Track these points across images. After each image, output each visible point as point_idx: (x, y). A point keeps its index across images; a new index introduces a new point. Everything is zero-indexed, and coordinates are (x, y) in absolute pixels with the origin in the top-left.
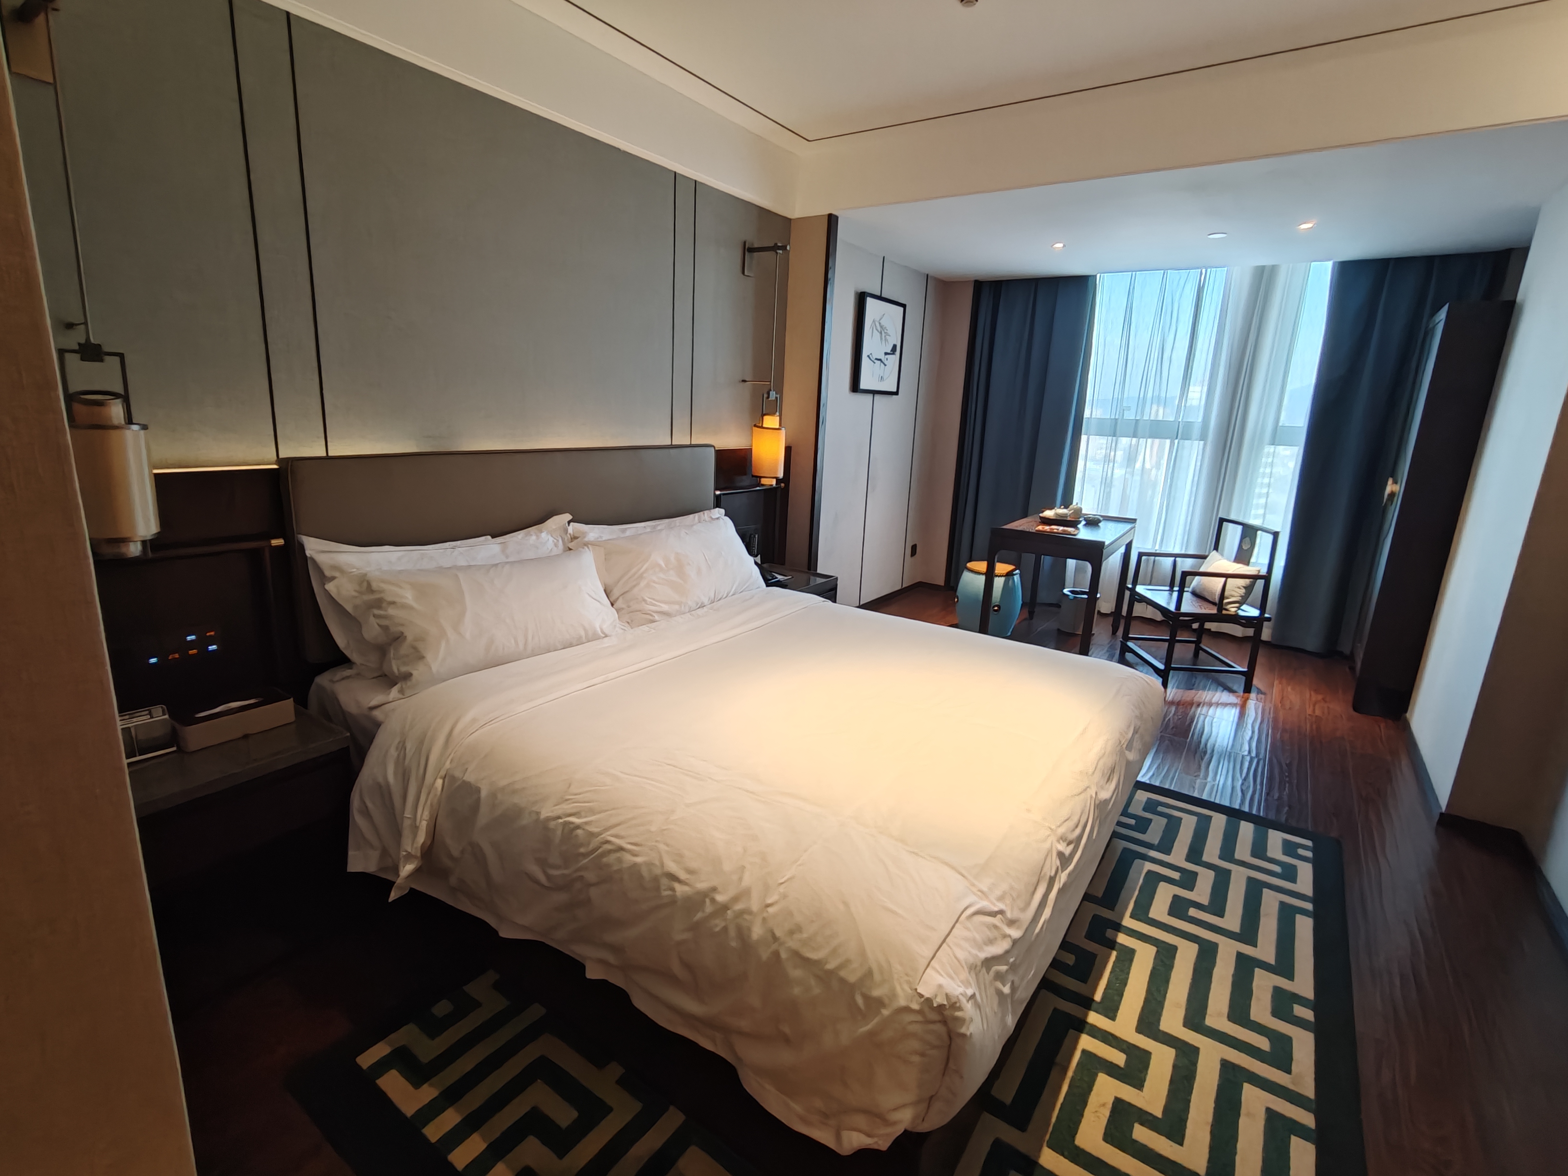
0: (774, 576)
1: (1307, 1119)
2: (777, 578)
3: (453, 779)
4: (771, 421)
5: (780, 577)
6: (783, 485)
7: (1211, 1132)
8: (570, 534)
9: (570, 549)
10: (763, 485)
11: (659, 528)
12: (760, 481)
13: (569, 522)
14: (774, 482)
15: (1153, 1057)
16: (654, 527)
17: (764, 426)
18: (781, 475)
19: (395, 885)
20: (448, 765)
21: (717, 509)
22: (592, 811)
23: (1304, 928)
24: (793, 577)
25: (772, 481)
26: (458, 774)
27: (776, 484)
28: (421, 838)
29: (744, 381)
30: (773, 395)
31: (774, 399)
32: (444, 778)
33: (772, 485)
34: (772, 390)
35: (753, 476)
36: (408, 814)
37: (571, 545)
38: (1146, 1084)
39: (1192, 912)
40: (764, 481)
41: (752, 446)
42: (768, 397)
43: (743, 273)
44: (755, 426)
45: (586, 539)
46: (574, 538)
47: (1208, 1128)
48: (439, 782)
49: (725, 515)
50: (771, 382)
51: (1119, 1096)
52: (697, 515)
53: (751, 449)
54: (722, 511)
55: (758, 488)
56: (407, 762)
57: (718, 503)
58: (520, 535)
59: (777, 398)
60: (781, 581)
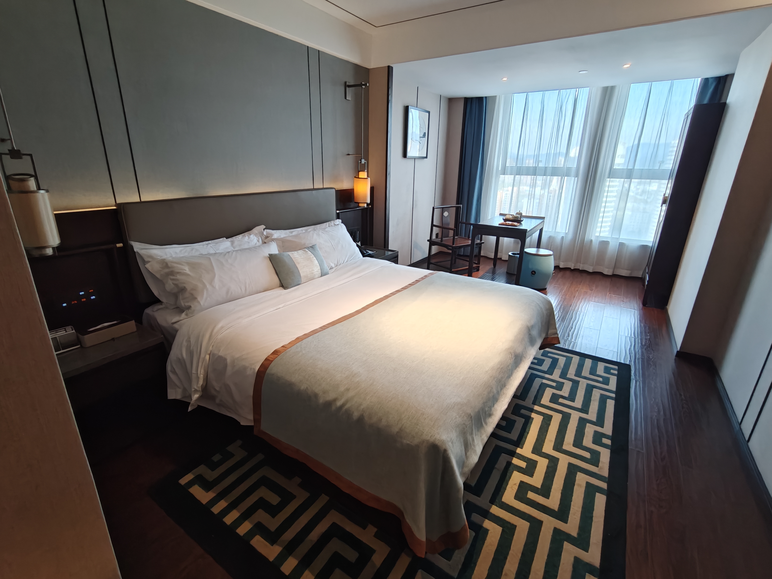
0: (367, 251)
1: (604, 485)
2: (368, 252)
3: (214, 355)
4: (363, 175)
5: (370, 252)
6: (370, 206)
7: (562, 493)
8: (265, 235)
9: (265, 243)
10: (360, 207)
11: (309, 230)
12: (359, 205)
13: (264, 229)
14: (365, 205)
15: (538, 463)
16: (306, 230)
17: (360, 177)
18: (369, 201)
19: (191, 404)
20: (211, 348)
21: (338, 220)
23: (610, 405)
24: (376, 252)
25: (364, 205)
26: (216, 352)
27: (367, 206)
28: (201, 382)
29: (349, 155)
30: (363, 161)
31: (364, 163)
32: (210, 354)
33: (364, 207)
34: (363, 159)
35: (355, 203)
36: (194, 371)
37: (266, 241)
38: (535, 475)
39: (561, 400)
40: (361, 205)
41: (354, 187)
42: (361, 162)
43: (346, 98)
44: (355, 177)
45: (273, 238)
46: (267, 237)
47: (561, 491)
48: (207, 357)
49: (342, 223)
50: (362, 155)
51: (522, 480)
52: (327, 223)
53: (353, 189)
54: (340, 221)
55: (358, 208)
56: (191, 348)
57: (338, 218)
58: (240, 237)
59: (365, 163)
60: (371, 254)
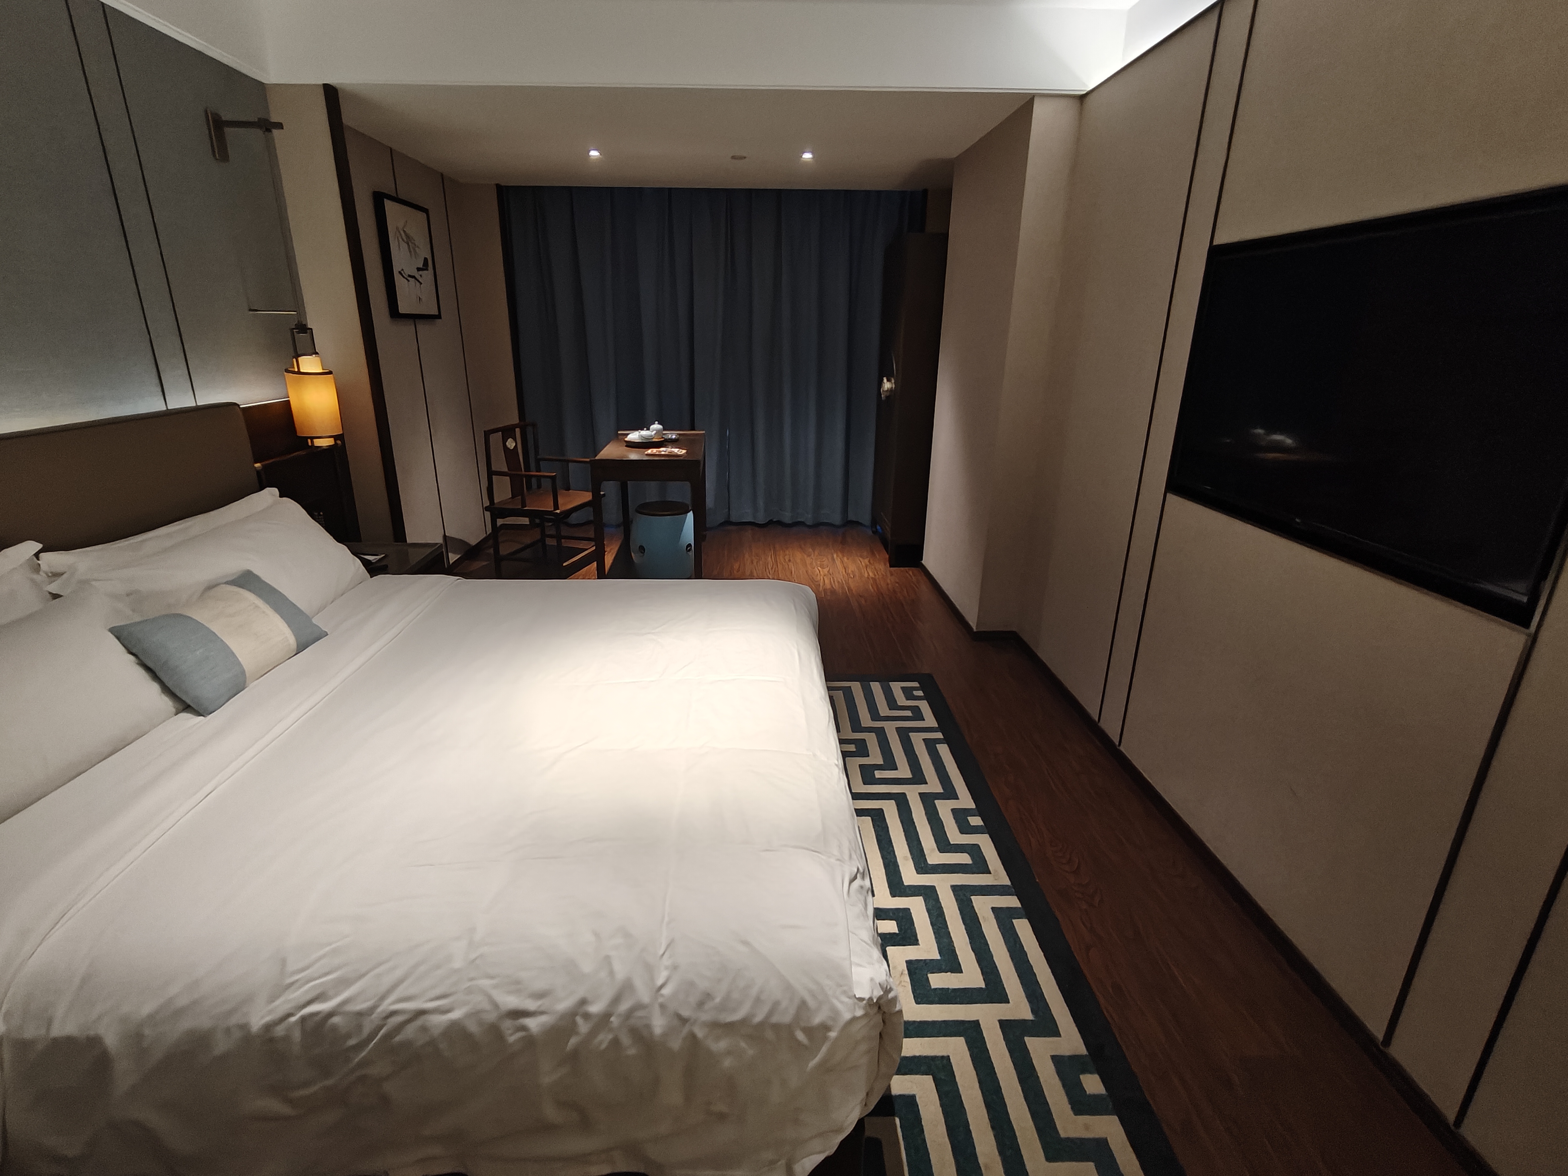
4: (309, 364)
6: (342, 443)
9: (57, 596)
10: (315, 447)
12: (311, 443)
13: (38, 554)
17: (302, 370)
18: (338, 431)
21: (266, 489)
22: (345, 982)
23: (946, 754)
25: (327, 441)
27: (333, 444)
29: (253, 310)
33: (326, 446)
35: (300, 438)
37: (56, 590)
40: (316, 442)
41: (289, 399)
42: (301, 332)
43: (215, 156)
44: (287, 371)
45: (82, 573)
47: (970, 948)
49: (282, 496)
51: (907, 959)
53: (289, 403)
54: (276, 490)
55: (311, 452)
57: (265, 481)
